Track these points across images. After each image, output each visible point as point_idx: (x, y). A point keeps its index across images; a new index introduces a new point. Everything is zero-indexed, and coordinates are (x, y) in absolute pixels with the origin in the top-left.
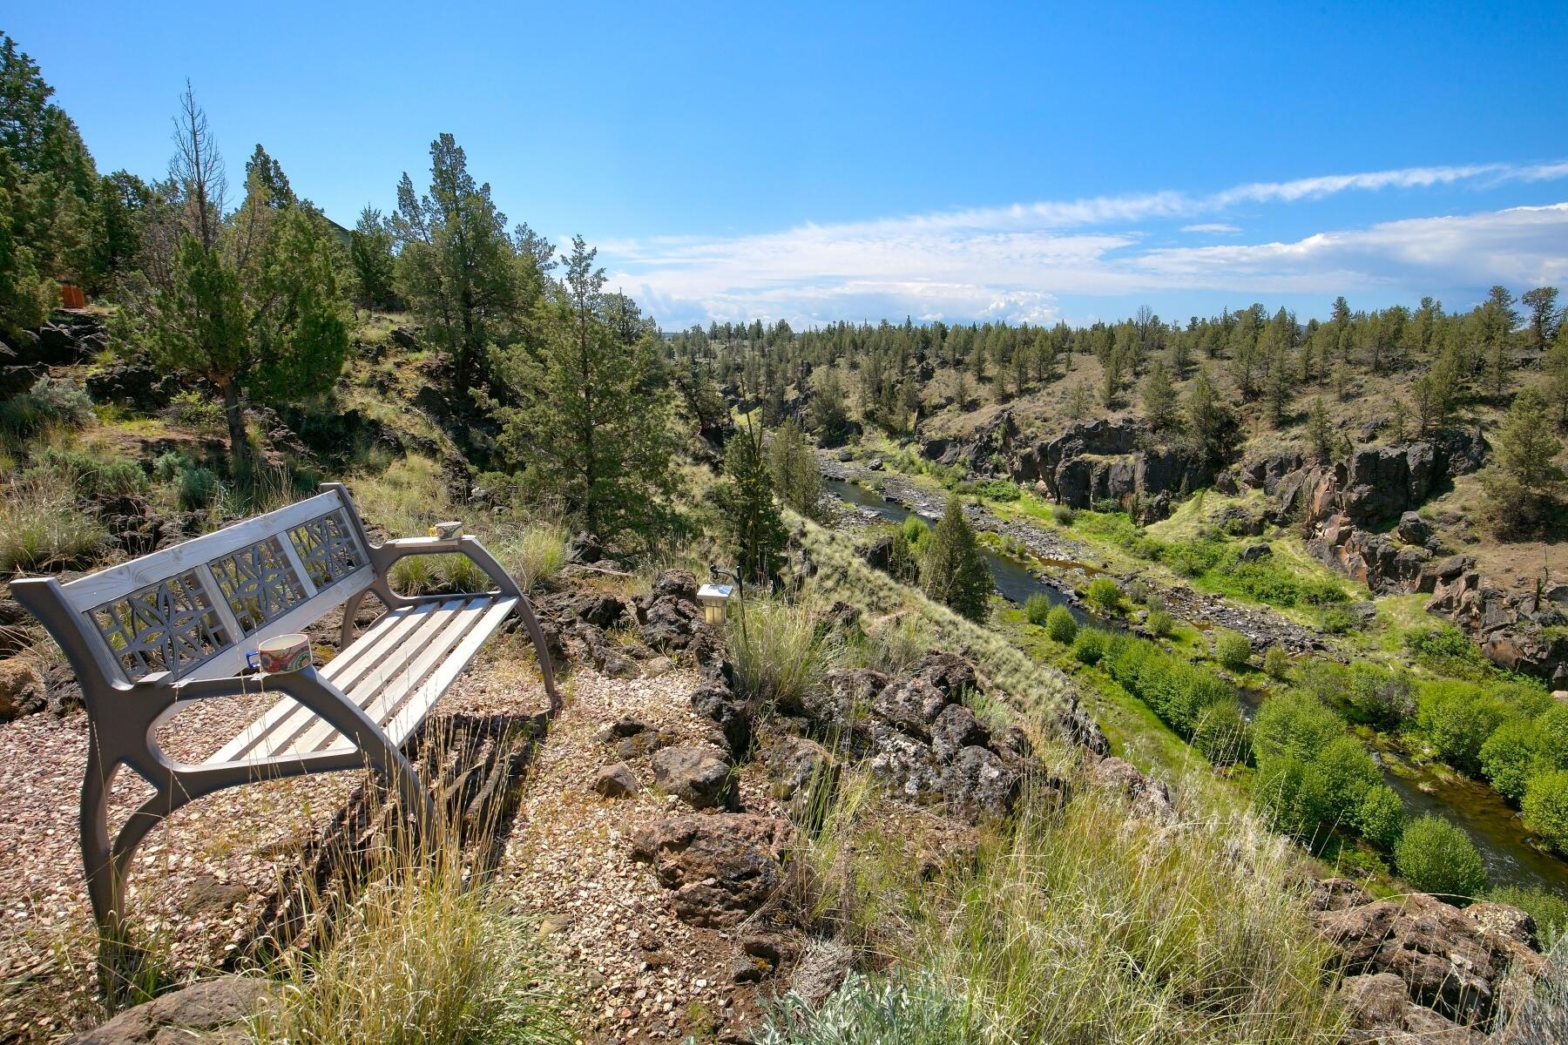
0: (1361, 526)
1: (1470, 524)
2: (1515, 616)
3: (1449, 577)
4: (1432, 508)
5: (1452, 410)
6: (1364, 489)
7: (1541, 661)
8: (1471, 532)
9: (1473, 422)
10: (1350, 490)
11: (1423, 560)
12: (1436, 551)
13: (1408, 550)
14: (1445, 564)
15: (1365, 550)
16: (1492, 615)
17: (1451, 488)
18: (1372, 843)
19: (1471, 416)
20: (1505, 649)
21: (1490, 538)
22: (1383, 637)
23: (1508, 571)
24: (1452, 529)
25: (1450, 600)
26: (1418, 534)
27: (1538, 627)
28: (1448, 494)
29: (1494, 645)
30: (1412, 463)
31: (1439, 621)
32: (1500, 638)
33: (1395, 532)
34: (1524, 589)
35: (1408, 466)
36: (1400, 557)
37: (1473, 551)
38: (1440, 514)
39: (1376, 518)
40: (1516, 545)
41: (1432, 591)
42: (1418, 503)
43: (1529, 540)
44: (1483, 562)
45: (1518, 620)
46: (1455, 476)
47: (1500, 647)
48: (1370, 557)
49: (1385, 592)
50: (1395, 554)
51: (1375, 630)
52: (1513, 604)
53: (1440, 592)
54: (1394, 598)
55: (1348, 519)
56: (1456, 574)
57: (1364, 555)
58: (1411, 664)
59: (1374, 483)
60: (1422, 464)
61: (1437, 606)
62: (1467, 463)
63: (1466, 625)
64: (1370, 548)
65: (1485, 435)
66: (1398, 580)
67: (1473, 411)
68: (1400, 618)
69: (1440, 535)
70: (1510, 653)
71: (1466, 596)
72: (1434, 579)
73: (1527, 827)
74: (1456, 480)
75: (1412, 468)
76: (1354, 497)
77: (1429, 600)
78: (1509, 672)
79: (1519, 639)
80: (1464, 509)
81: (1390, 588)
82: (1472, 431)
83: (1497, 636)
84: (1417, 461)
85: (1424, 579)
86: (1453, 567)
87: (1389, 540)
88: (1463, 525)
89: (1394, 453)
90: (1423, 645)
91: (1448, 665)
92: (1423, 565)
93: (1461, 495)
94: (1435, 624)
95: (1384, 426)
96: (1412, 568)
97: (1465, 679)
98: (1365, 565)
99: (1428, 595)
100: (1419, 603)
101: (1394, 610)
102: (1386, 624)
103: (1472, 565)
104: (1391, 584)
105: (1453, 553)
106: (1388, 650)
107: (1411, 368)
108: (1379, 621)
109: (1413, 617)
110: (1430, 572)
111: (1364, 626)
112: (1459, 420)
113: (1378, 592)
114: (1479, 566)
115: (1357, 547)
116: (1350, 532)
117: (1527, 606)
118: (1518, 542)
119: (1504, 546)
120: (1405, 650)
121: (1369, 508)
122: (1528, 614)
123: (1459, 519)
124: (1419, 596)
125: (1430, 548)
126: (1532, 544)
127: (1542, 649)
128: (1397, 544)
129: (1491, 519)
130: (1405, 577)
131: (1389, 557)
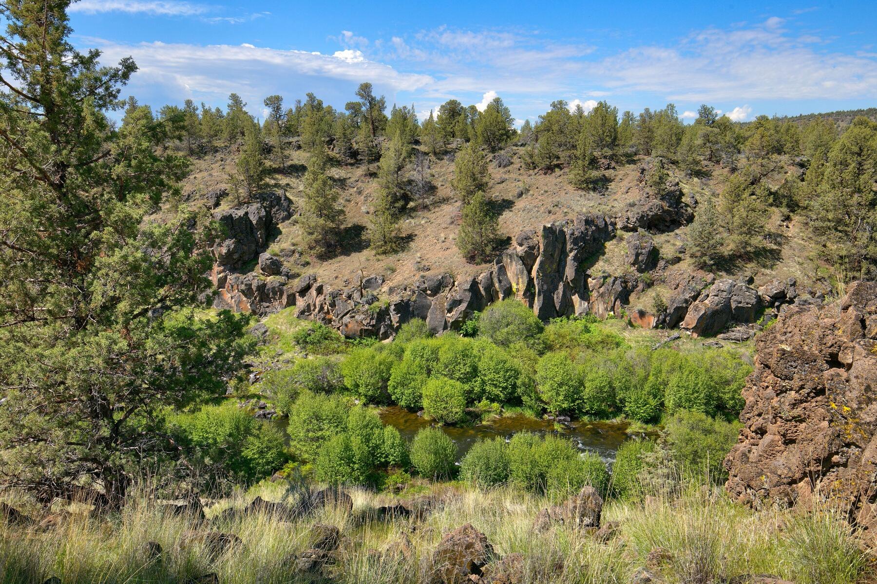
0: (233, 270)
1: (301, 254)
2: (353, 303)
3: (304, 292)
4: (274, 247)
5: (261, 179)
6: (230, 243)
7: (373, 326)
8: (304, 259)
9: (276, 185)
10: (220, 245)
11: (284, 284)
12: (290, 276)
13: (272, 280)
14: (296, 284)
15: (243, 287)
16: (340, 307)
17: (280, 233)
18: (397, 465)
19: (273, 182)
20: (353, 327)
21: (315, 260)
22: (280, 344)
23: (336, 277)
24: (292, 259)
25: (309, 306)
26: (274, 268)
27: (367, 306)
28: (279, 237)
29: (346, 325)
30: (254, 220)
31: (306, 322)
32: (349, 320)
33: (258, 270)
34: (350, 286)
35: (251, 221)
36: (269, 286)
37: (309, 271)
38: (282, 251)
39: (240, 263)
40: (330, 261)
41: (295, 304)
42: (265, 247)
43: (336, 256)
44: (320, 276)
45: (355, 305)
46: (278, 224)
47: (350, 326)
48: (248, 292)
49: (266, 314)
50: (264, 285)
51: (273, 341)
52: (350, 297)
53: (301, 302)
54: (273, 316)
55: (222, 268)
56: (308, 287)
57: (243, 292)
58: (307, 355)
59: (235, 237)
60: (260, 218)
61: (302, 313)
62: (284, 214)
63: (324, 319)
64: (246, 285)
65: (288, 194)
66: (270, 302)
67: (274, 179)
68: (284, 328)
69: (287, 265)
70: (356, 327)
71: (319, 300)
72: (294, 295)
73: (426, 419)
74: (280, 226)
75: (254, 222)
76: (224, 251)
77: (295, 310)
78: (358, 340)
79: (359, 317)
80: (294, 245)
81: (267, 310)
82: (279, 192)
83: (346, 319)
84: (257, 217)
85: (288, 296)
86: (304, 284)
87: (256, 277)
88: (297, 255)
89: (241, 213)
90: (308, 340)
91: (326, 348)
92: (285, 288)
93: (287, 236)
94: (305, 325)
95: (224, 194)
96: (278, 291)
97: (338, 353)
98: (245, 299)
99: (292, 307)
100: (291, 314)
101: (277, 324)
102: (277, 335)
103: (315, 280)
104: (268, 307)
105: (298, 275)
106: (288, 351)
107: (217, 151)
108: (272, 335)
109: (291, 325)
110: (291, 291)
111: (265, 342)
112: (267, 185)
113: (261, 315)
114: (319, 280)
115: (235, 287)
116: (226, 277)
117: (356, 295)
118: (331, 259)
119: (325, 263)
120: (297, 348)
121: (236, 256)
122: (359, 300)
123: (294, 252)
124: (288, 309)
125: (285, 275)
126: (339, 258)
127: (372, 319)
128: (263, 277)
129: (311, 248)
130: (275, 299)
131: (262, 288)
